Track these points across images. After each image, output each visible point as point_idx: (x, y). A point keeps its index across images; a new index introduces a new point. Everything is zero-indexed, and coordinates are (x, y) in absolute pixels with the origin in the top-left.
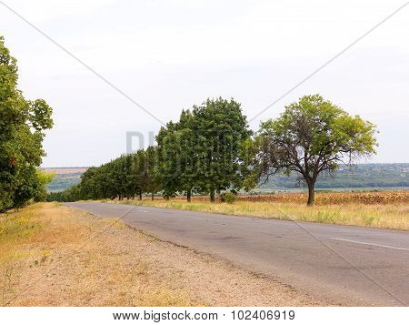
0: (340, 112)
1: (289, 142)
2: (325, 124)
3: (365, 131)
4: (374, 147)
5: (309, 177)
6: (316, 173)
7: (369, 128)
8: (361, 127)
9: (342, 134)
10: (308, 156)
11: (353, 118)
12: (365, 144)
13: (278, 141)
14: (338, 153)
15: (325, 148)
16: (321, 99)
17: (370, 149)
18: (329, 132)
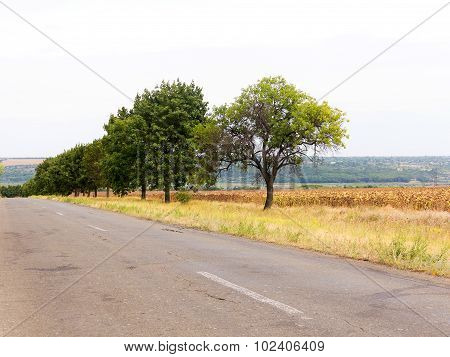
0: (304, 96)
1: (245, 131)
2: (286, 111)
3: (333, 120)
4: (343, 140)
5: (268, 173)
6: (276, 169)
7: (339, 115)
8: (328, 116)
9: (306, 124)
10: (267, 148)
11: (320, 104)
12: (332, 136)
13: (233, 131)
14: (302, 147)
15: (286, 139)
16: (283, 82)
17: (337, 142)
18: (291, 121)
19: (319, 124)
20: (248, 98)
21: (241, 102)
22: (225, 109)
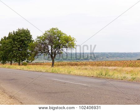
0: (63, 34)
1: (46, 44)
2: (58, 38)
3: (72, 41)
4: (75, 46)
6: (55, 55)
7: (73, 40)
8: (71, 39)
9: (64, 42)
10: (52, 49)
11: (68, 36)
12: (72, 46)
14: (63, 48)
15: (58, 46)
16: (58, 29)
18: (60, 41)
19: (68, 42)
20: (47, 34)
21: (45, 35)
22: (40, 37)
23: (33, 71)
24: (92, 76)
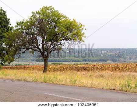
0: (63, 16)
1: (33, 34)
2: (54, 24)
3: (77, 28)
4: (83, 38)
5: (45, 55)
7: (80, 27)
8: (76, 26)
9: (65, 30)
10: (44, 42)
11: (71, 20)
12: (78, 36)
13: (27, 33)
14: (62, 41)
15: (54, 38)
16: (53, 9)
17: (80, 39)
18: (57, 28)
20: (35, 17)
21: (31, 19)
22: (23, 22)
23: (12, 80)
24: (113, 88)
